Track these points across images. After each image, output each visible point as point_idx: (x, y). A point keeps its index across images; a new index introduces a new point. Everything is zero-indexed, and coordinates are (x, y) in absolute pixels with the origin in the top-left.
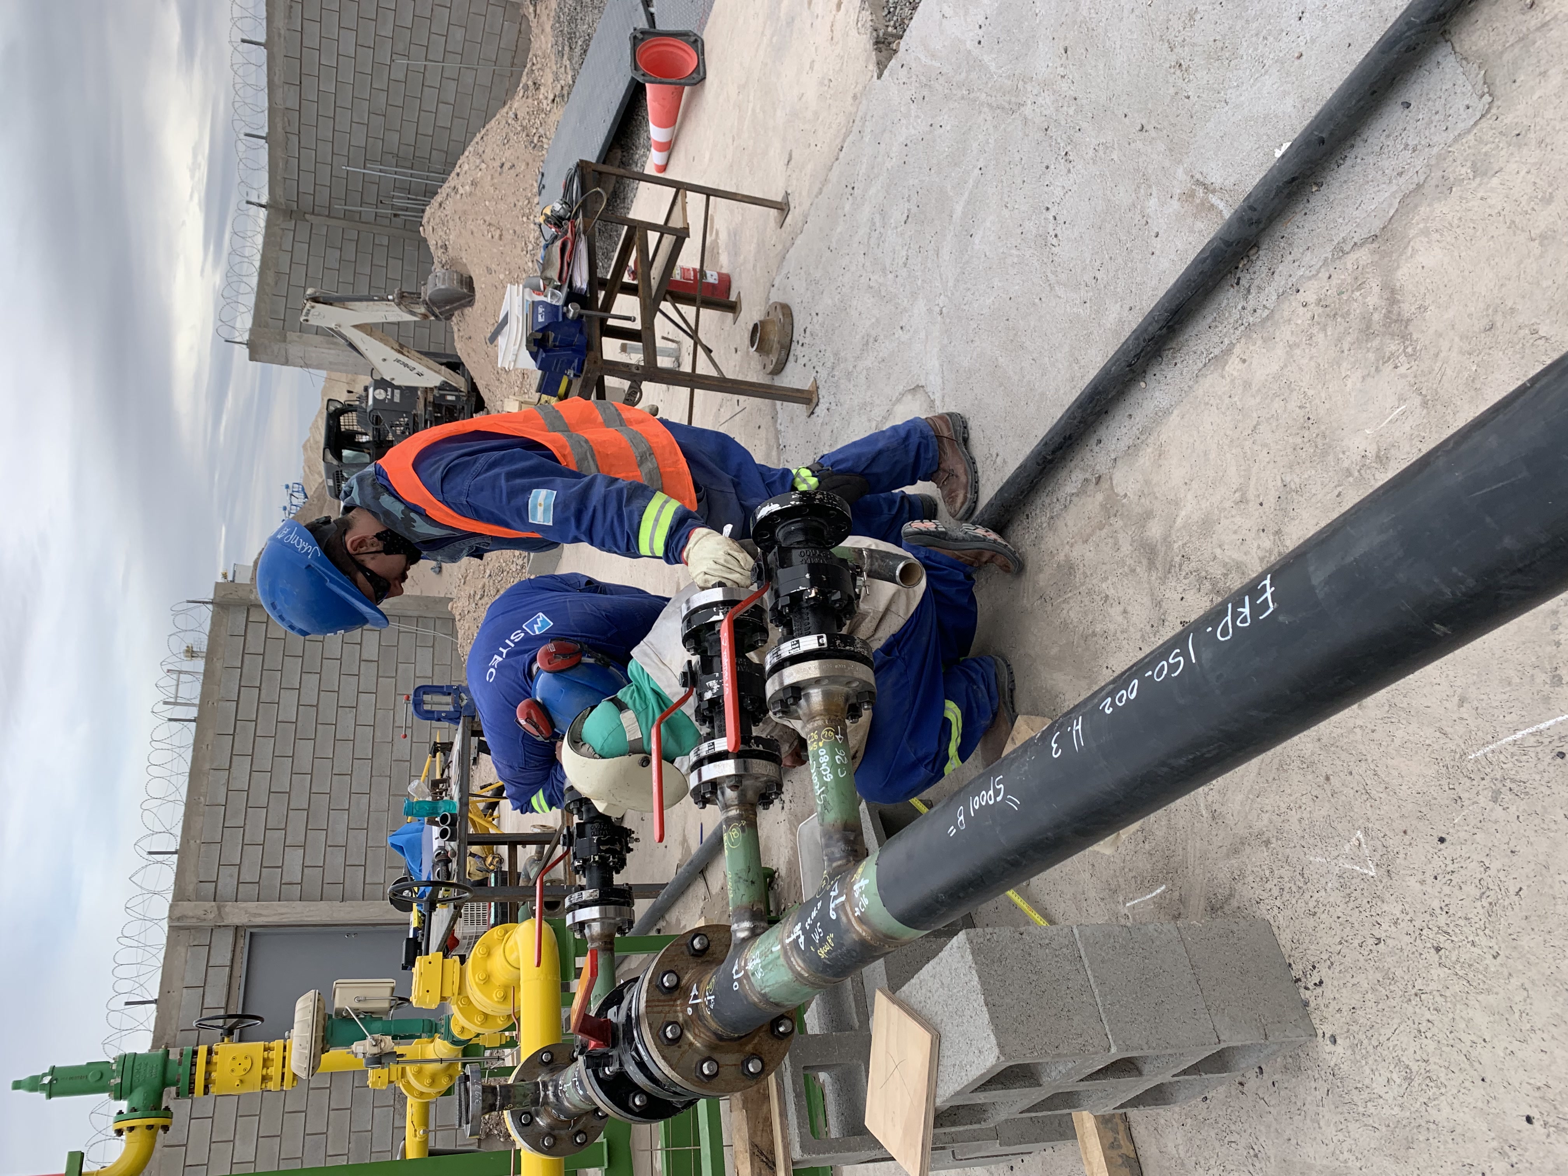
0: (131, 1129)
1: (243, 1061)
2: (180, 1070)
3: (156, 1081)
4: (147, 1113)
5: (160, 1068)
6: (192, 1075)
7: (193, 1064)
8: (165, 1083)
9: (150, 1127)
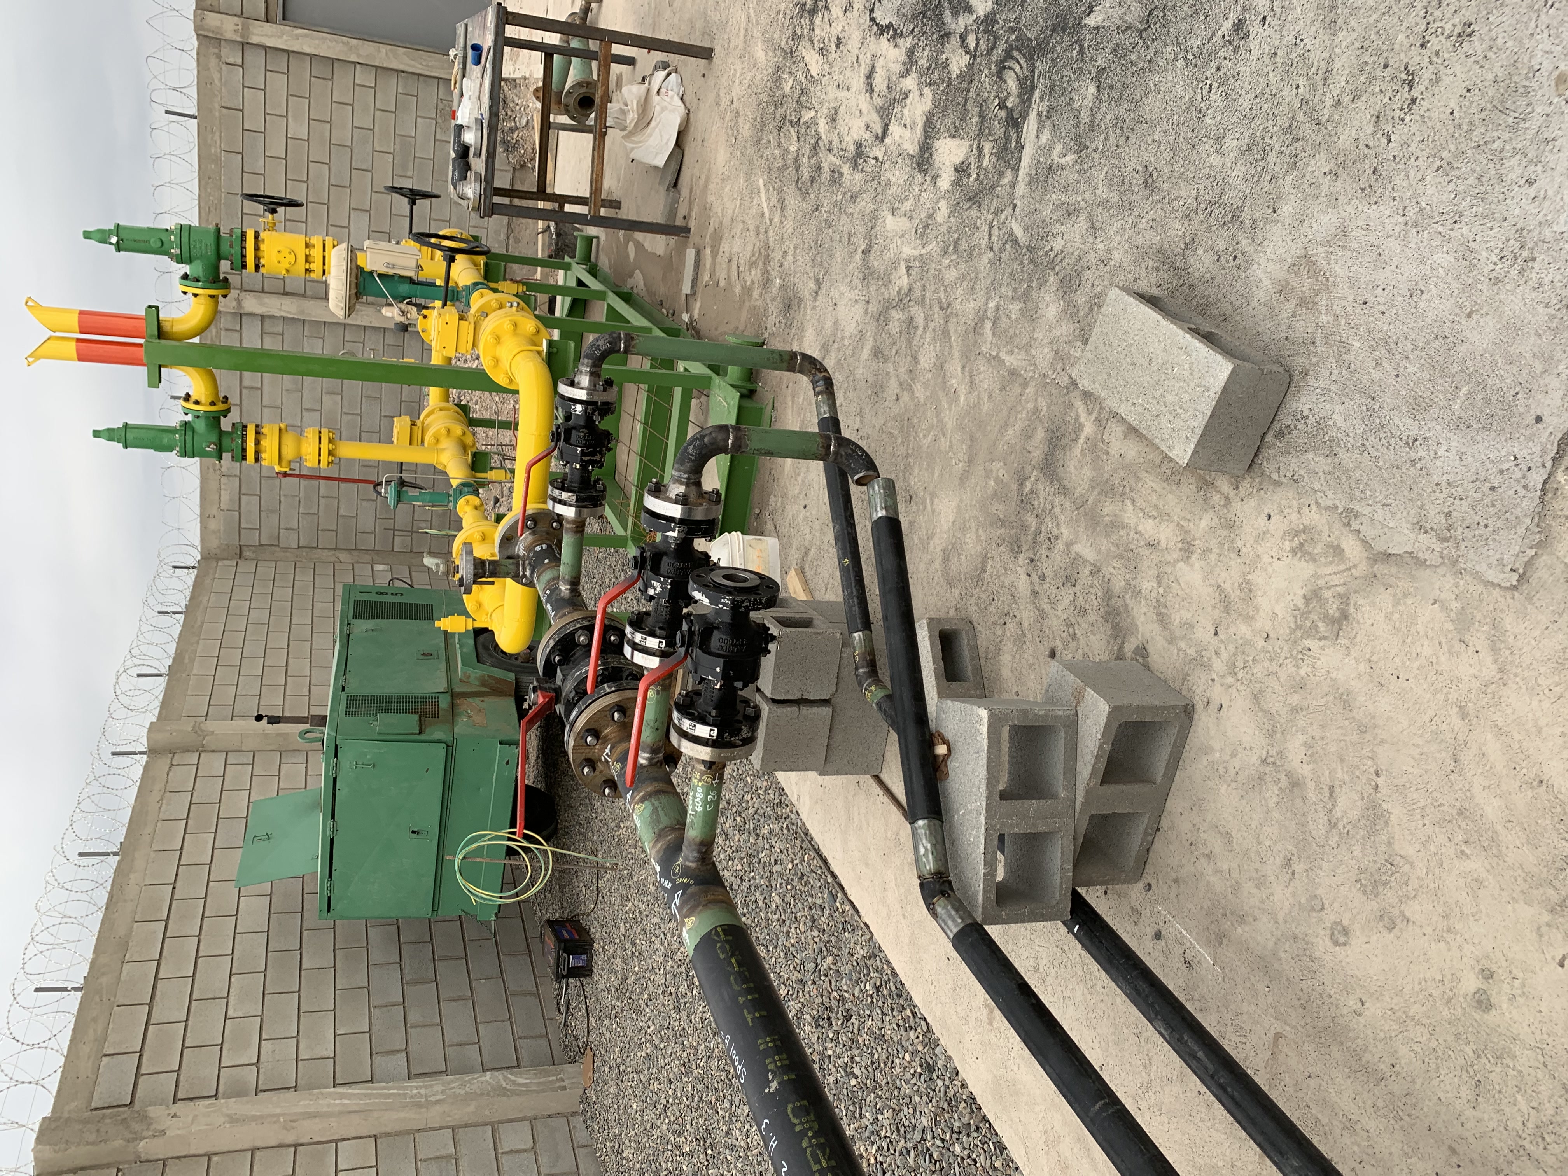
0: (196, 295)
1: (287, 256)
2: (232, 251)
3: (213, 258)
4: (208, 285)
5: (213, 247)
6: (243, 256)
7: (243, 248)
8: (219, 257)
9: (212, 297)
